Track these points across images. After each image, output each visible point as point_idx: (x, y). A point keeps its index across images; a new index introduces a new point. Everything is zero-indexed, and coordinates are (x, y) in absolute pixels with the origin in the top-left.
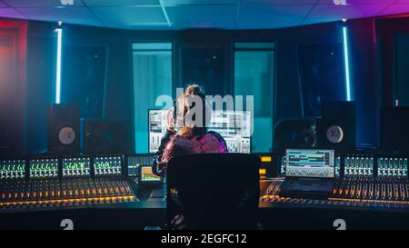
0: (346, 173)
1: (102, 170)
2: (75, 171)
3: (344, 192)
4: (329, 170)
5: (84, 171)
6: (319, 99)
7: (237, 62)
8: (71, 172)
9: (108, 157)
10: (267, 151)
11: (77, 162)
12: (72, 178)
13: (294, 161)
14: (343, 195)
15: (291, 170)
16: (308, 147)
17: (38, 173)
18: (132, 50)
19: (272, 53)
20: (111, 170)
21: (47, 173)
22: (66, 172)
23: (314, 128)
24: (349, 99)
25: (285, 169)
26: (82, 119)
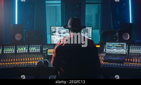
0: (130, 52)
1: (33, 50)
2: (22, 51)
3: (130, 60)
4: (123, 51)
5: (26, 51)
6: (119, 22)
7: (86, 9)
8: (20, 51)
9: (35, 45)
10: (98, 43)
11: (23, 47)
12: (20, 53)
13: (109, 47)
14: (130, 62)
15: (108, 51)
16: (115, 41)
17: (7, 52)
18: (45, 4)
19: (100, 5)
20: (36, 50)
21: (11, 51)
22: (18, 51)
23: (117, 34)
24: (131, 22)
25: (106, 50)
26: (24, 30)
